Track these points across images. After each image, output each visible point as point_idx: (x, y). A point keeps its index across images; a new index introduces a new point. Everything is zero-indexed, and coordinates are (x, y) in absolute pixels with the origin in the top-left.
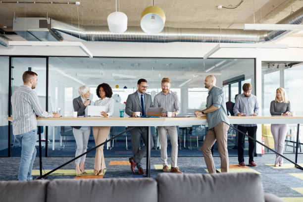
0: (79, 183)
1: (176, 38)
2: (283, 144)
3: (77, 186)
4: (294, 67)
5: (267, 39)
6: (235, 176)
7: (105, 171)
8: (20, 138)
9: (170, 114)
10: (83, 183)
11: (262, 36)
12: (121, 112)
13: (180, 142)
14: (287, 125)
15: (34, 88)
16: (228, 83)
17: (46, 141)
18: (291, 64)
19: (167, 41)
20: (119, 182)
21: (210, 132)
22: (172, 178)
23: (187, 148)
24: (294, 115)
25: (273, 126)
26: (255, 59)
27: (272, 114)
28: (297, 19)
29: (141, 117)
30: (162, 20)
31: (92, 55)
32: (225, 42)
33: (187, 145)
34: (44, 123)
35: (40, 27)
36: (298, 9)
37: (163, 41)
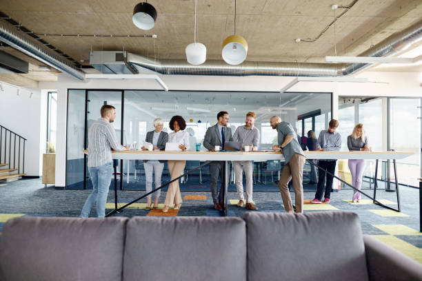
0: (160, 222)
1: (253, 72)
2: (360, 179)
3: (158, 225)
4: (370, 102)
5: (345, 73)
6: (331, 216)
7: (180, 205)
8: (96, 171)
9: (247, 148)
10: (165, 222)
11: (339, 70)
12: (197, 146)
13: (255, 177)
14: (365, 160)
15: (113, 121)
16: (302, 118)
17: (121, 174)
18: (367, 99)
19: (243, 75)
20: (204, 220)
21: (286, 168)
22: (262, 217)
23: (262, 183)
24: (373, 150)
25: (350, 161)
26: (332, 93)
27: (350, 149)
28: (377, 52)
29: (220, 151)
30: (244, 50)
31: (167, 89)
32: (302, 76)
33: (261, 181)
34: (119, 157)
35: (117, 60)
36: (378, 42)
37: (239, 75)
